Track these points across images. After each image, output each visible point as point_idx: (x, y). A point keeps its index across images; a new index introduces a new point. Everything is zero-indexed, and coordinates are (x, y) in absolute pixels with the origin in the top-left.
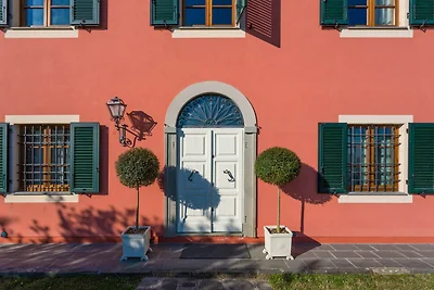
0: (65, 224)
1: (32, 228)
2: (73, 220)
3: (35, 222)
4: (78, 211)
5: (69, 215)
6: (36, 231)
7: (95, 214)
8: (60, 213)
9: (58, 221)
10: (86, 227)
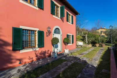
0: (37, 56)
1: (29, 59)
2: (38, 54)
3: (29, 57)
4: (39, 52)
5: (38, 53)
6: (30, 59)
7: (43, 52)
8: (35, 53)
9: (35, 55)
10: (41, 56)
